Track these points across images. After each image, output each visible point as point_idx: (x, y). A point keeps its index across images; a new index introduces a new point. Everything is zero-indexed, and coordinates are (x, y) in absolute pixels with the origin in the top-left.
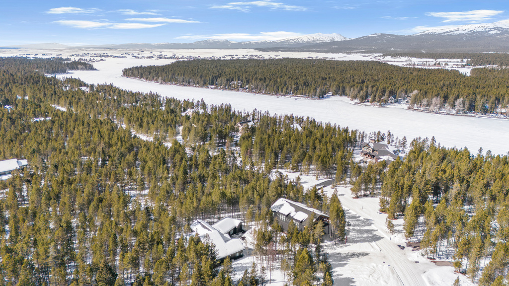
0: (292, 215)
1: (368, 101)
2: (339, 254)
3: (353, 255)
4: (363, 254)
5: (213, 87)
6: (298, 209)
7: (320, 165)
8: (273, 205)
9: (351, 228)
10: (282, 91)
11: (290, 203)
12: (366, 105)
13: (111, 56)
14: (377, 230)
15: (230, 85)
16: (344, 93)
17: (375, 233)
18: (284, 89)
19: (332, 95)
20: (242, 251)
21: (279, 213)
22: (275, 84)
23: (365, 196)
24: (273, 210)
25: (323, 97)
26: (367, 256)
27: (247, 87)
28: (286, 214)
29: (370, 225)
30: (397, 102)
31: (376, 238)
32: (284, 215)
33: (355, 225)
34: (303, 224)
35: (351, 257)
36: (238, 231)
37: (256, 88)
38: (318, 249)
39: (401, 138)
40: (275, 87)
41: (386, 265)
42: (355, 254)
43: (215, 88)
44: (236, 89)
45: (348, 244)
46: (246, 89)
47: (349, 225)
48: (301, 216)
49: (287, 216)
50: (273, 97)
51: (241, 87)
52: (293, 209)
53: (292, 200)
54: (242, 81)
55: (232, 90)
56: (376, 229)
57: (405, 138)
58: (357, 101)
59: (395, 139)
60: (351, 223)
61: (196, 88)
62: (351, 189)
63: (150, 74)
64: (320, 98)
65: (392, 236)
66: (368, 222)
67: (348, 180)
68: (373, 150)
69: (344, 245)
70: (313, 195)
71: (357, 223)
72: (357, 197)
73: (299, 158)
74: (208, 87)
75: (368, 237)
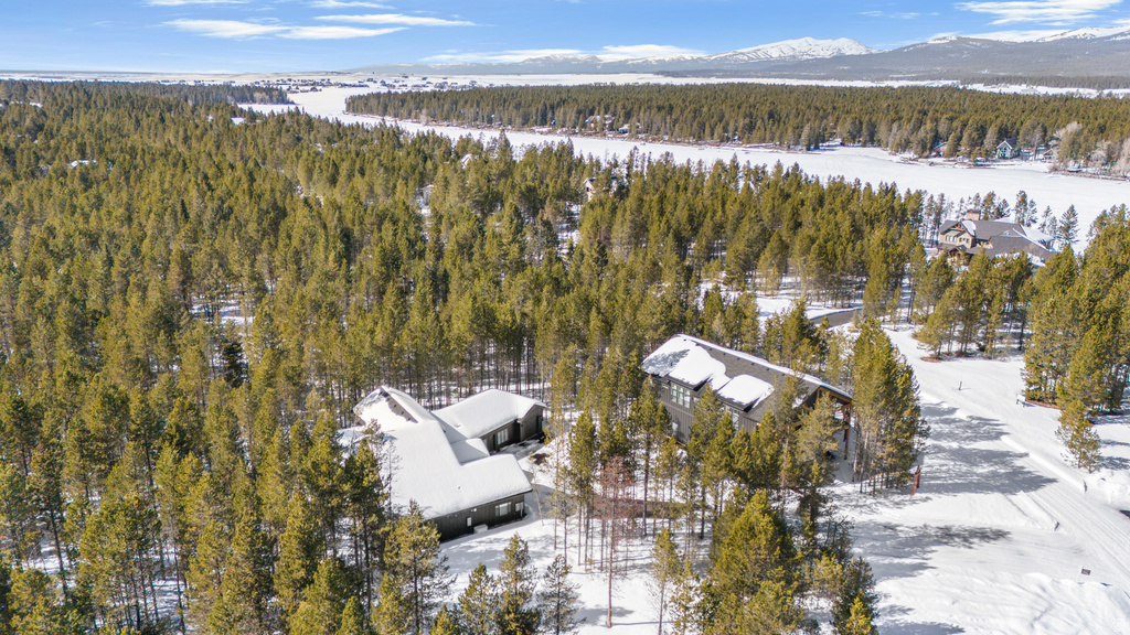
0: (715, 386)
1: (938, 155)
2: (892, 528)
3: (947, 535)
4: (985, 535)
5: (545, 130)
6: (734, 369)
7: (814, 264)
8: (652, 356)
9: (929, 442)
10: (713, 135)
11: (710, 350)
12: (932, 164)
13: (336, 84)
14: (1027, 455)
15: (584, 126)
16: (872, 140)
17: (1018, 463)
18: (719, 130)
19: (842, 144)
20: (520, 497)
21: (670, 380)
22: (695, 117)
23: (962, 354)
24: (650, 370)
25: (817, 148)
26: (1000, 543)
27: (626, 127)
28: (695, 381)
29: (998, 435)
30: (1018, 155)
31: (1034, 482)
32: (686, 386)
33: (939, 436)
34: (753, 414)
35: (939, 543)
36: (522, 435)
37: (647, 130)
38: (812, 504)
39: (1059, 213)
40: (695, 124)
41: (1092, 584)
42: (954, 531)
43: (549, 133)
44: (599, 132)
45: (924, 495)
46: (624, 132)
47: (925, 434)
48: (747, 389)
49: (697, 388)
50: (690, 147)
51: (611, 128)
52: (719, 368)
53: (718, 341)
54: (614, 115)
55: (590, 135)
56: (1022, 450)
57: (1072, 211)
58: (909, 155)
59: (1039, 216)
60: (935, 427)
62: (915, 336)
63: (403, 105)
64: (808, 149)
65: (1093, 479)
66: (984, 428)
67: (904, 312)
68: (975, 241)
69: (908, 497)
71: (946, 429)
72: (938, 357)
73: (751, 247)
74: (533, 131)
75: (995, 475)
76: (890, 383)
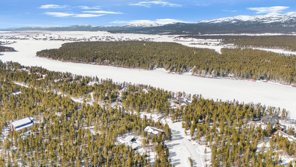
0: (152, 132)
1: (174, 71)
2: (170, 145)
3: (175, 145)
4: (178, 144)
5: (94, 63)
6: (154, 130)
8: (145, 129)
9: (173, 135)
10: (132, 65)
11: (151, 128)
12: (173, 74)
13: (19, 38)
15: (104, 63)
16: (162, 66)
17: (181, 136)
18: (133, 65)
19: (157, 68)
20: (137, 147)
21: (148, 132)
22: (128, 62)
23: (177, 121)
24: (145, 131)
25: (152, 69)
27: (113, 63)
29: (179, 133)
31: (182, 138)
32: (150, 133)
33: (174, 134)
34: (157, 135)
36: (133, 140)
37: (118, 64)
38: (163, 143)
39: (189, 94)
40: (128, 64)
41: (185, 147)
43: (95, 64)
44: (107, 64)
45: (173, 141)
46: (113, 64)
47: (172, 134)
48: (156, 133)
50: (128, 69)
51: (110, 63)
52: (153, 130)
53: (152, 126)
54: (110, 60)
55: (105, 65)
57: (190, 94)
58: (169, 71)
59: (186, 95)
60: (173, 133)
61: (84, 64)
62: (171, 119)
64: (151, 69)
65: (187, 137)
66: (178, 132)
67: (170, 115)
68: (178, 101)
69: (171, 141)
70: (159, 124)
71: (175, 133)
72: (174, 122)
74: (91, 64)
75: (179, 138)
76: (169, 131)
